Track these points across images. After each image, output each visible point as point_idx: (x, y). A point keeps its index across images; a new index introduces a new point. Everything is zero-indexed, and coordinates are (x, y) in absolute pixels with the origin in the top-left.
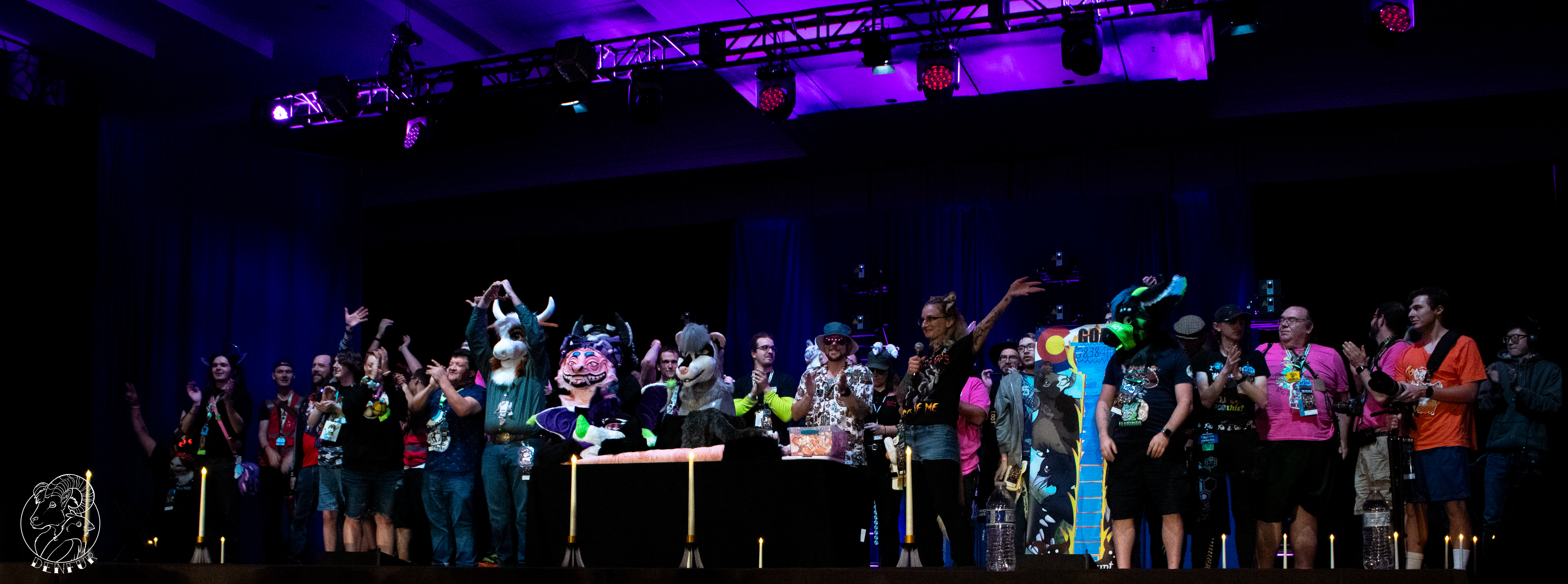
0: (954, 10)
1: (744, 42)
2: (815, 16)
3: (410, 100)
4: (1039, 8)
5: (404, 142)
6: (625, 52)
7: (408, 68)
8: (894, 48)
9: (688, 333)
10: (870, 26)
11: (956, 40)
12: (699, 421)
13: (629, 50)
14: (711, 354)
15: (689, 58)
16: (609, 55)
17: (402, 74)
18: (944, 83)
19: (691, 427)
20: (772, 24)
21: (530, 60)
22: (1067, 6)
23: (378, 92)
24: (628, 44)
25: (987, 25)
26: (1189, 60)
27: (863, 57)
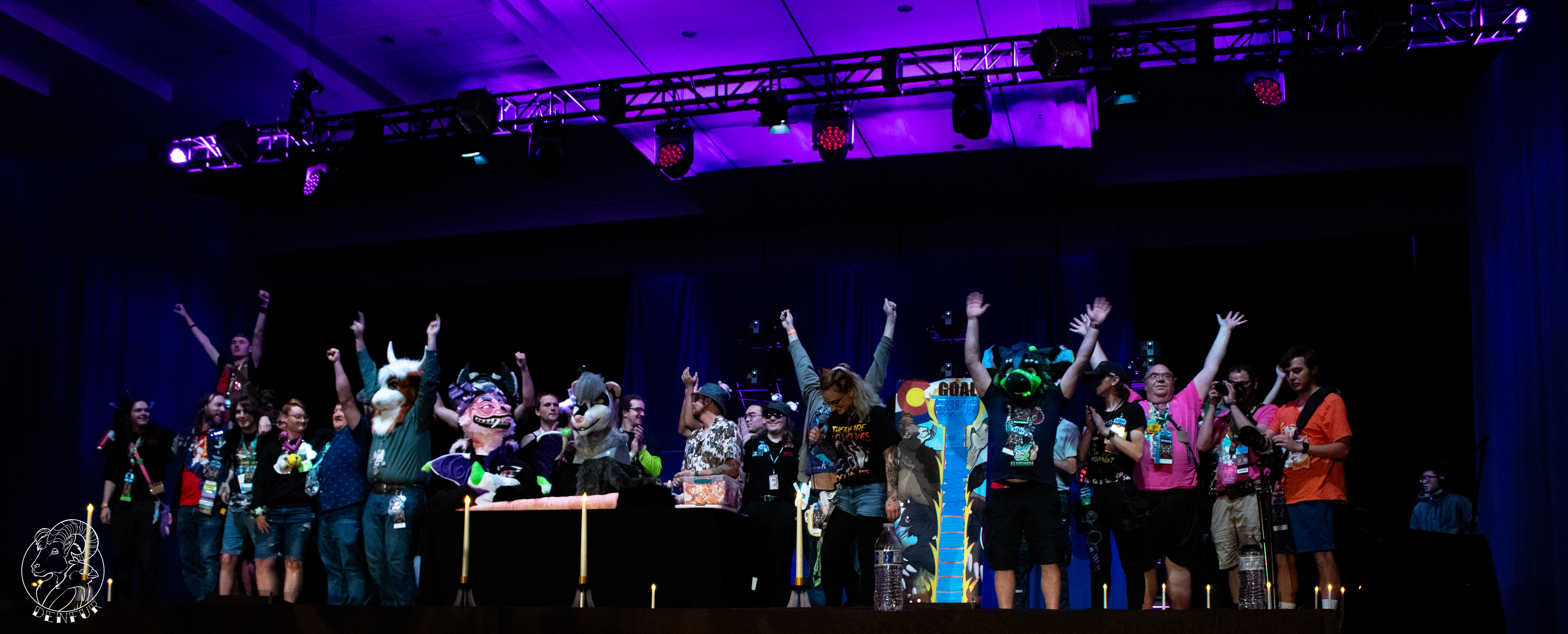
0: (849, 73)
1: (644, 99)
2: (713, 75)
3: (310, 147)
4: (931, 73)
5: (303, 188)
6: (526, 105)
7: (309, 115)
8: (791, 108)
9: (584, 382)
10: (768, 87)
11: (850, 102)
12: (594, 469)
13: (530, 104)
14: (606, 403)
15: (589, 113)
16: (510, 108)
17: (303, 121)
18: (838, 143)
19: (586, 475)
20: (671, 81)
21: (431, 110)
22: (958, 72)
23: (279, 139)
24: (529, 98)
25: (881, 88)
26: (1074, 128)
27: (760, 116)
